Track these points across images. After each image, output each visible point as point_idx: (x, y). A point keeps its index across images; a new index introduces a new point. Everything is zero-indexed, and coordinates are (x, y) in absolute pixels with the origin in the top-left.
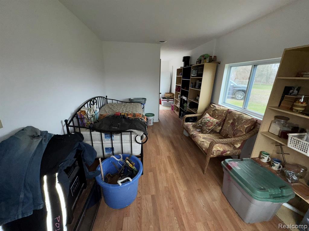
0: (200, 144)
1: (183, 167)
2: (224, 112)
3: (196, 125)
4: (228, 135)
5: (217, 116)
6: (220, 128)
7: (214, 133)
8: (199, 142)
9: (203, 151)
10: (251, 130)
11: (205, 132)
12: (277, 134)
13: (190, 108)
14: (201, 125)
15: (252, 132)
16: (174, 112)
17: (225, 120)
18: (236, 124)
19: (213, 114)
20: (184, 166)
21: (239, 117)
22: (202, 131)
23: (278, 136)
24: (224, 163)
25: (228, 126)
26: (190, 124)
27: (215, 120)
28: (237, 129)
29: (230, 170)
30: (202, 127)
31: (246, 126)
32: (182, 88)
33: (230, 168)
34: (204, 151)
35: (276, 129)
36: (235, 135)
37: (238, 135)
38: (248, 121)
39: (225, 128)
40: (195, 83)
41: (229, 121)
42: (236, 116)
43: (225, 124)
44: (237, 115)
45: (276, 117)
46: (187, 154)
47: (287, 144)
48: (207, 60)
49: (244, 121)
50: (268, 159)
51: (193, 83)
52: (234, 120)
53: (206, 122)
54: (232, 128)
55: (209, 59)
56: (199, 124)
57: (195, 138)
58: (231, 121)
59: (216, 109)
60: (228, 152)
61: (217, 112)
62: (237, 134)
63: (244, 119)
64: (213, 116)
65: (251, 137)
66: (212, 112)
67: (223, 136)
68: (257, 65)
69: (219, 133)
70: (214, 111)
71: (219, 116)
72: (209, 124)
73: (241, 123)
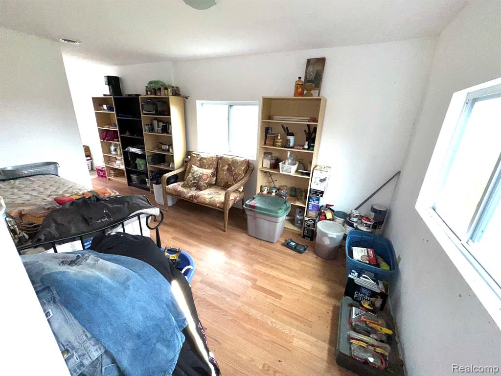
0: (210, 201)
1: (202, 238)
2: (214, 159)
3: (188, 184)
4: (228, 182)
5: (207, 166)
6: (215, 178)
7: (210, 187)
8: (208, 200)
9: (217, 209)
10: (247, 171)
11: (203, 188)
12: (269, 167)
13: (154, 165)
14: (195, 181)
15: (248, 172)
16: (109, 179)
17: (217, 167)
18: (233, 168)
19: (200, 164)
20: (201, 236)
21: (233, 161)
22: (199, 188)
23: (270, 168)
24: (245, 206)
25: (224, 175)
26: (176, 186)
27: (209, 172)
28: (236, 173)
29: (254, 208)
30: (197, 183)
31: (243, 168)
32: (121, 134)
33: (254, 207)
34: (218, 207)
35: (267, 163)
36: (236, 180)
37: (239, 178)
38: (242, 162)
39: (221, 177)
40: (152, 125)
41: (224, 168)
42: (229, 161)
43: (220, 172)
44: (231, 160)
45: (265, 153)
46: (191, 224)
47: (279, 172)
48: (169, 91)
49: (239, 163)
50: (267, 190)
51: (148, 125)
52: (229, 165)
53: (200, 176)
54: (230, 174)
55: (172, 90)
56: (191, 181)
57: (198, 199)
58: (226, 168)
59: (202, 158)
60: (238, 198)
61: (205, 161)
62: (237, 178)
63: (240, 162)
64: (201, 166)
65: (249, 176)
66: (198, 162)
67: (222, 185)
68: (232, 106)
69: (215, 184)
70: (200, 160)
71: (209, 165)
72: (205, 177)
73: (237, 166)
